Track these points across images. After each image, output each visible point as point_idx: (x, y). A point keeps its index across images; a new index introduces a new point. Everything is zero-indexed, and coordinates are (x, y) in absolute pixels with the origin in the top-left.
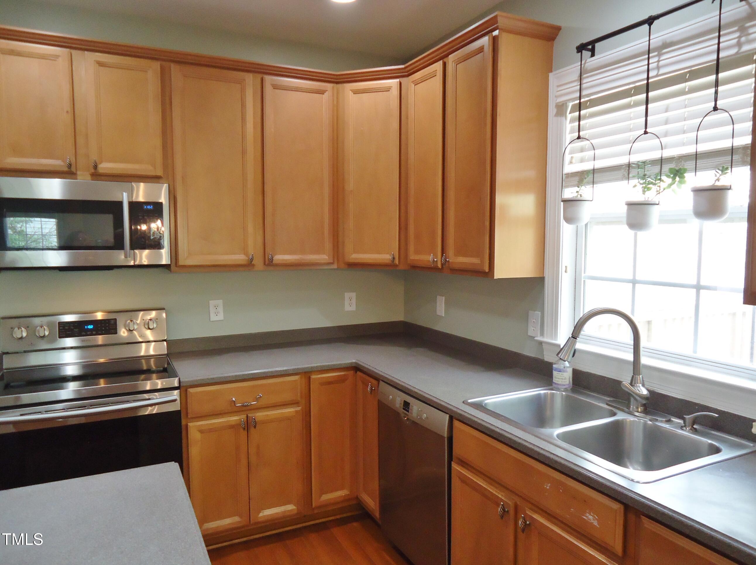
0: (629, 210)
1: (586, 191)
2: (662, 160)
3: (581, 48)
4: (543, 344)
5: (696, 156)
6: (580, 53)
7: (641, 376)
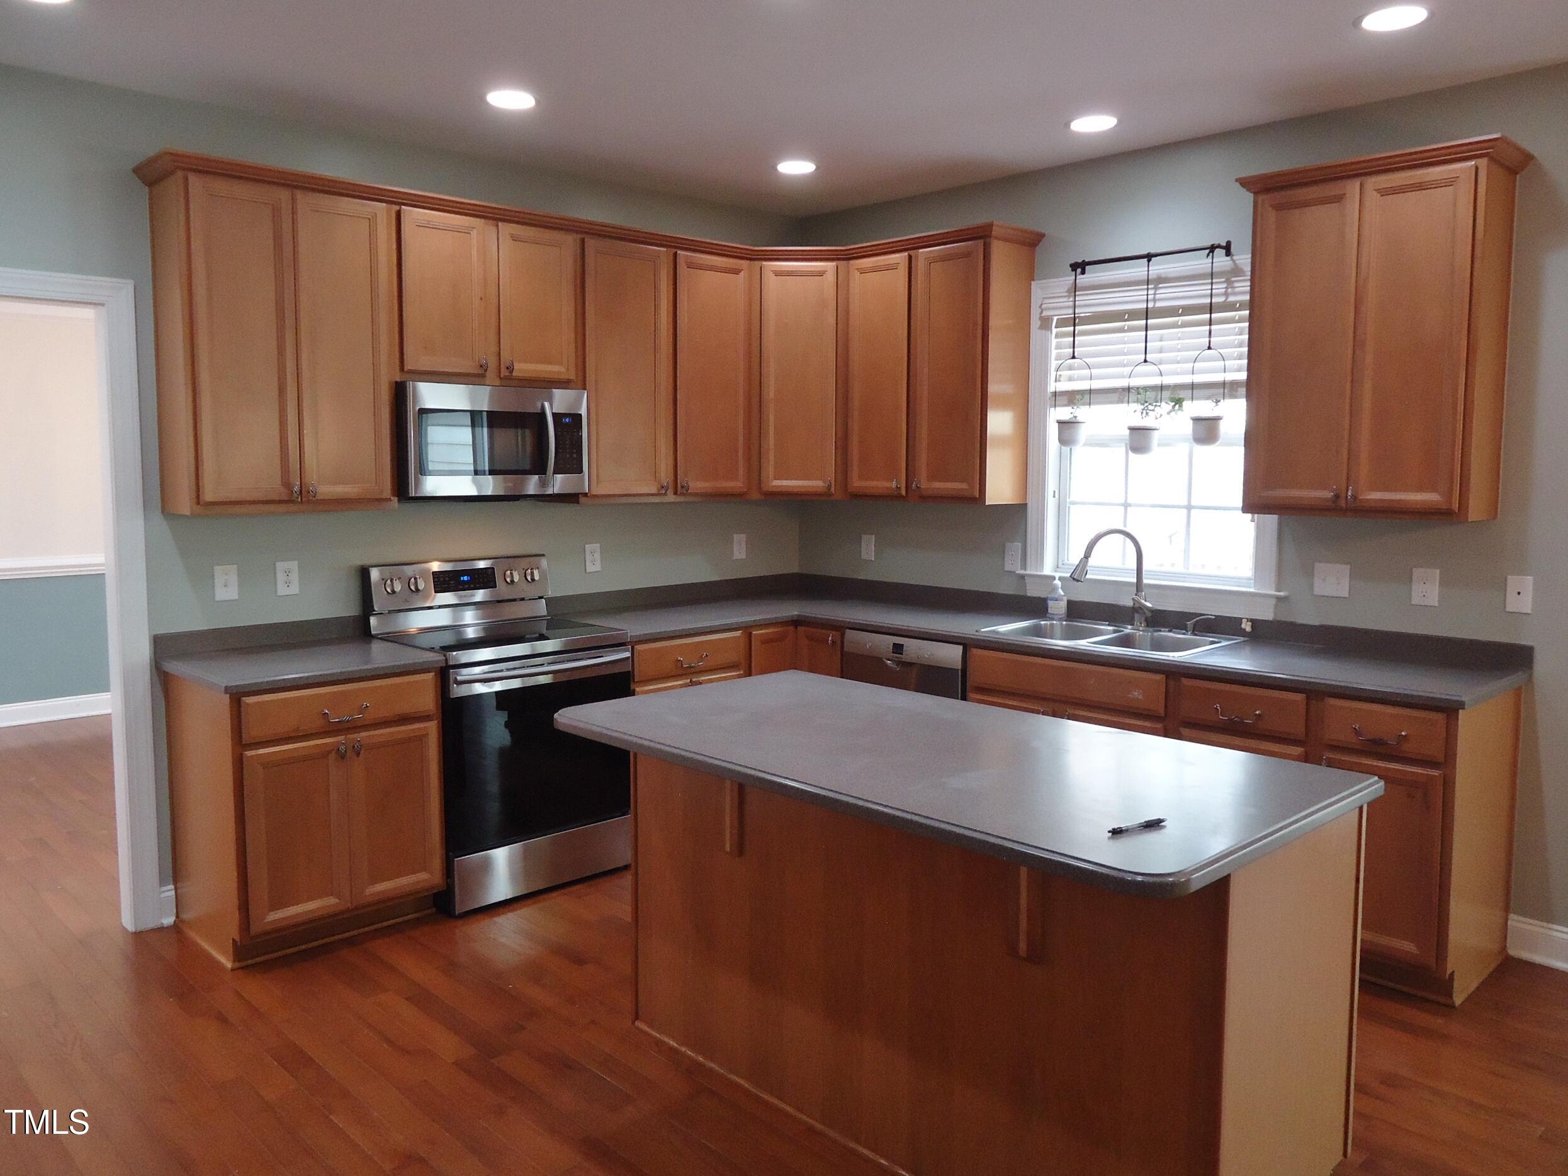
0: (1130, 434)
1: (1082, 412)
2: (1162, 386)
3: (1074, 267)
4: (1026, 578)
5: (1193, 386)
6: (1074, 272)
7: (1143, 593)
